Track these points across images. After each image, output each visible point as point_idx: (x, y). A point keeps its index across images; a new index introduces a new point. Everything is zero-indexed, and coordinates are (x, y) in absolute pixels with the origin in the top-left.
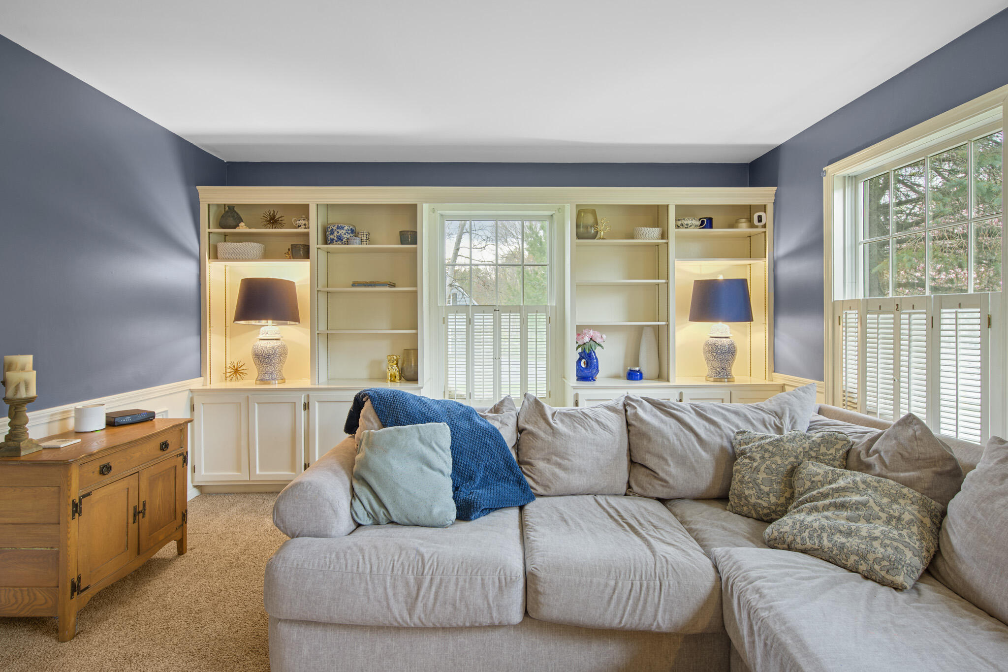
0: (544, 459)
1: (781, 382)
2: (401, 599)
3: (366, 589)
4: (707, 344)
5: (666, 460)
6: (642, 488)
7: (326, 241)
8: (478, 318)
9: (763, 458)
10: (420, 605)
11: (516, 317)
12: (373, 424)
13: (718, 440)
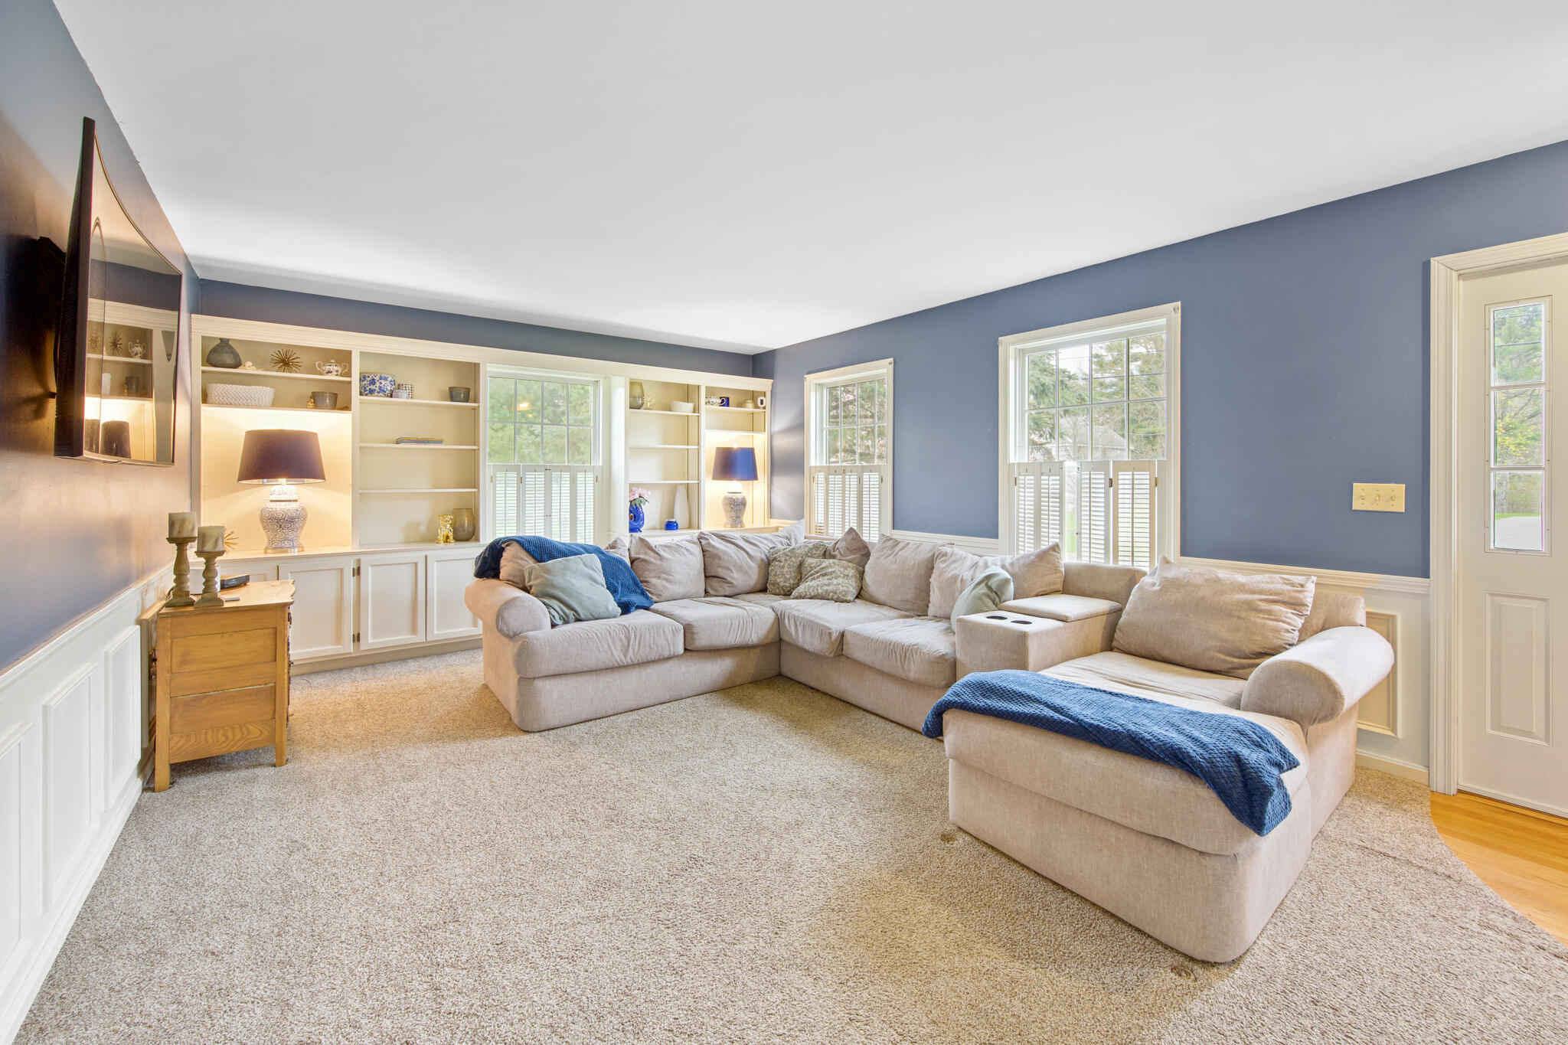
0: (655, 577)
1: (775, 525)
2: (619, 649)
3: (597, 646)
4: (726, 498)
5: (731, 570)
6: (716, 591)
7: (361, 394)
8: (529, 477)
9: (785, 560)
10: (631, 651)
11: (566, 476)
12: (528, 562)
13: (759, 555)
